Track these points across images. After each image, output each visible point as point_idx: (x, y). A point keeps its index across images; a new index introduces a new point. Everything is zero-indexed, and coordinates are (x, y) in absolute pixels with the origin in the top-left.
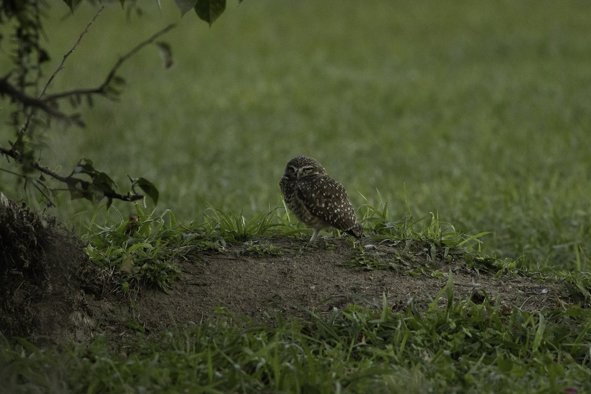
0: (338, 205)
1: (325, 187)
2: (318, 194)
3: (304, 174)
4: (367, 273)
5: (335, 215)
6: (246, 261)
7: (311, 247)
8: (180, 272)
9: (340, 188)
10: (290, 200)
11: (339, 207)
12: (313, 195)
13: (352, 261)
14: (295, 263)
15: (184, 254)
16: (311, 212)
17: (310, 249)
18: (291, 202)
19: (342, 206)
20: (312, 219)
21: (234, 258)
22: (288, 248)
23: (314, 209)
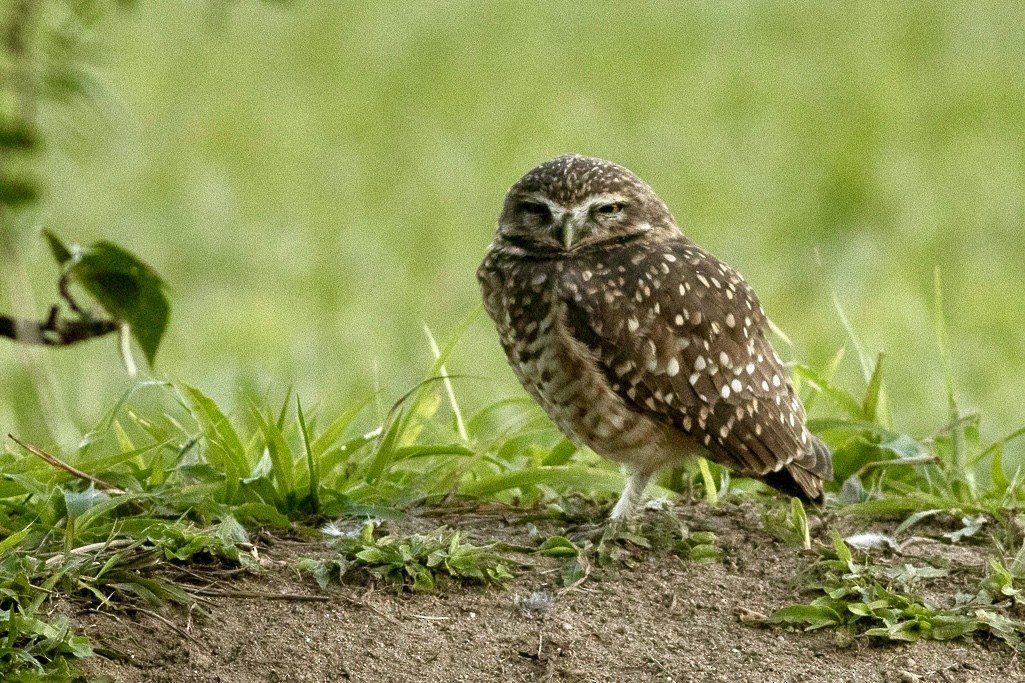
0: (736, 365)
1: (682, 291)
2: (651, 317)
3: (595, 230)
4: (885, 656)
5: (724, 409)
6: (358, 607)
7: (622, 543)
8: (90, 653)
9: (741, 292)
10: (533, 347)
11: (738, 372)
12: (634, 325)
13: (816, 603)
14: (567, 614)
15: (91, 579)
16: (622, 393)
17: (617, 553)
18: (537, 355)
19: (751, 369)
20: (629, 425)
21: (306, 593)
22: (519, 550)
23: (635, 381)
